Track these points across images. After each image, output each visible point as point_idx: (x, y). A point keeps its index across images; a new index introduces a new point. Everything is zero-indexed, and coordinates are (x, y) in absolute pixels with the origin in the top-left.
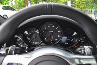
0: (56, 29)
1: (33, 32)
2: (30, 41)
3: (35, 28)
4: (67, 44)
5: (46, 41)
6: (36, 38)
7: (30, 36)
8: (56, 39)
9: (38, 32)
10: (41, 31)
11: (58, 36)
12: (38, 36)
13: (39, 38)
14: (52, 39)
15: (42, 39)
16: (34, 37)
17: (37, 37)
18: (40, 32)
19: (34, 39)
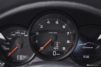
0: (64, 27)
1: (15, 35)
2: (10, 54)
3: (19, 28)
4: (88, 57)
5: (42, 52)
6: (22, 47)
7: (9, 43)
8: (64, 48)
9: (26, 34)
10: (32, 32)
11: (68, 42)
12: (27, 43)
13: (29, 47)
14: (56, 48)
15: (35, 48)
16: (17, 45)
17: (24, 45)
18: (30, 35)
19: (19, 50)
